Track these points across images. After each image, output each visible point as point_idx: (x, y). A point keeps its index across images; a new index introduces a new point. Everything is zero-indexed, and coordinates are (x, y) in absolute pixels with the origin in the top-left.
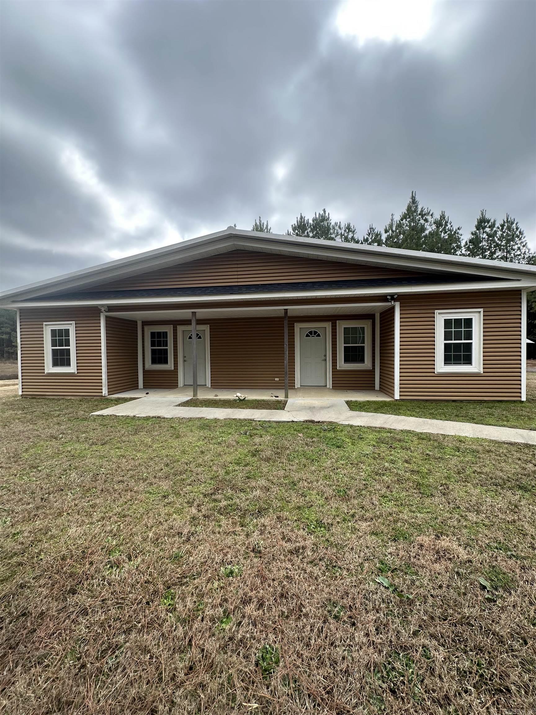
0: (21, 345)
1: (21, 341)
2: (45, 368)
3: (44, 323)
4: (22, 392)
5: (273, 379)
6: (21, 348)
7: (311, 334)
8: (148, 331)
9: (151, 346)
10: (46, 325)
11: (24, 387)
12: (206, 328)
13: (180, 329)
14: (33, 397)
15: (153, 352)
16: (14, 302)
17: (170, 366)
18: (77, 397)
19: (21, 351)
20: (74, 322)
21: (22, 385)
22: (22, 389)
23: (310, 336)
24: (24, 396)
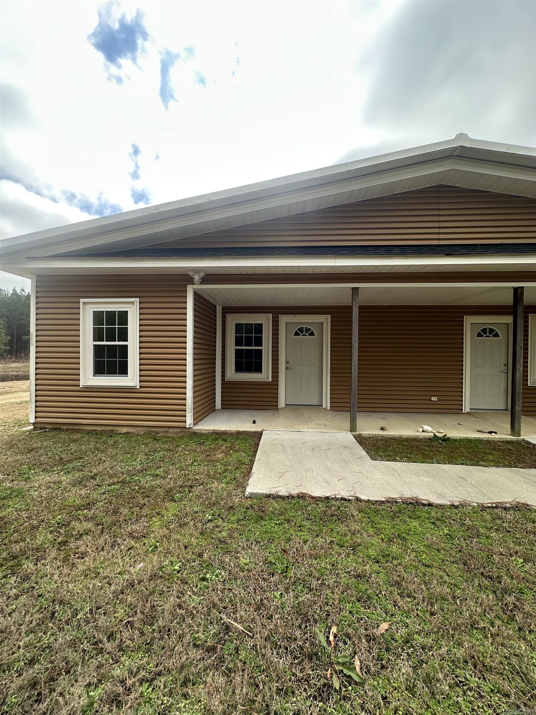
0: (37, 336)
1: (37, 330)
2: (81, 377)
3: (82, 300)
4: (36, 417)
5: (428, 398)
6: (37, 341)
7: (485, 333)
8: (233, 320)
9: (236, 345)
10: (84, 303)
11: (38, 409)
12: (326, 320)
13: (284, 319)
14: (57, 428)
15: (238, 353)
16: (30, 259)
17: (265, 375)
18: (138, 429)
19: (37, 347)
20: (138, 299)
21: (36, 407)
22: (36, 412)
23: (482, 336)
24: (40, 426)
